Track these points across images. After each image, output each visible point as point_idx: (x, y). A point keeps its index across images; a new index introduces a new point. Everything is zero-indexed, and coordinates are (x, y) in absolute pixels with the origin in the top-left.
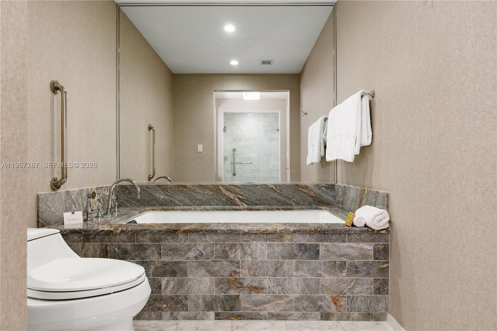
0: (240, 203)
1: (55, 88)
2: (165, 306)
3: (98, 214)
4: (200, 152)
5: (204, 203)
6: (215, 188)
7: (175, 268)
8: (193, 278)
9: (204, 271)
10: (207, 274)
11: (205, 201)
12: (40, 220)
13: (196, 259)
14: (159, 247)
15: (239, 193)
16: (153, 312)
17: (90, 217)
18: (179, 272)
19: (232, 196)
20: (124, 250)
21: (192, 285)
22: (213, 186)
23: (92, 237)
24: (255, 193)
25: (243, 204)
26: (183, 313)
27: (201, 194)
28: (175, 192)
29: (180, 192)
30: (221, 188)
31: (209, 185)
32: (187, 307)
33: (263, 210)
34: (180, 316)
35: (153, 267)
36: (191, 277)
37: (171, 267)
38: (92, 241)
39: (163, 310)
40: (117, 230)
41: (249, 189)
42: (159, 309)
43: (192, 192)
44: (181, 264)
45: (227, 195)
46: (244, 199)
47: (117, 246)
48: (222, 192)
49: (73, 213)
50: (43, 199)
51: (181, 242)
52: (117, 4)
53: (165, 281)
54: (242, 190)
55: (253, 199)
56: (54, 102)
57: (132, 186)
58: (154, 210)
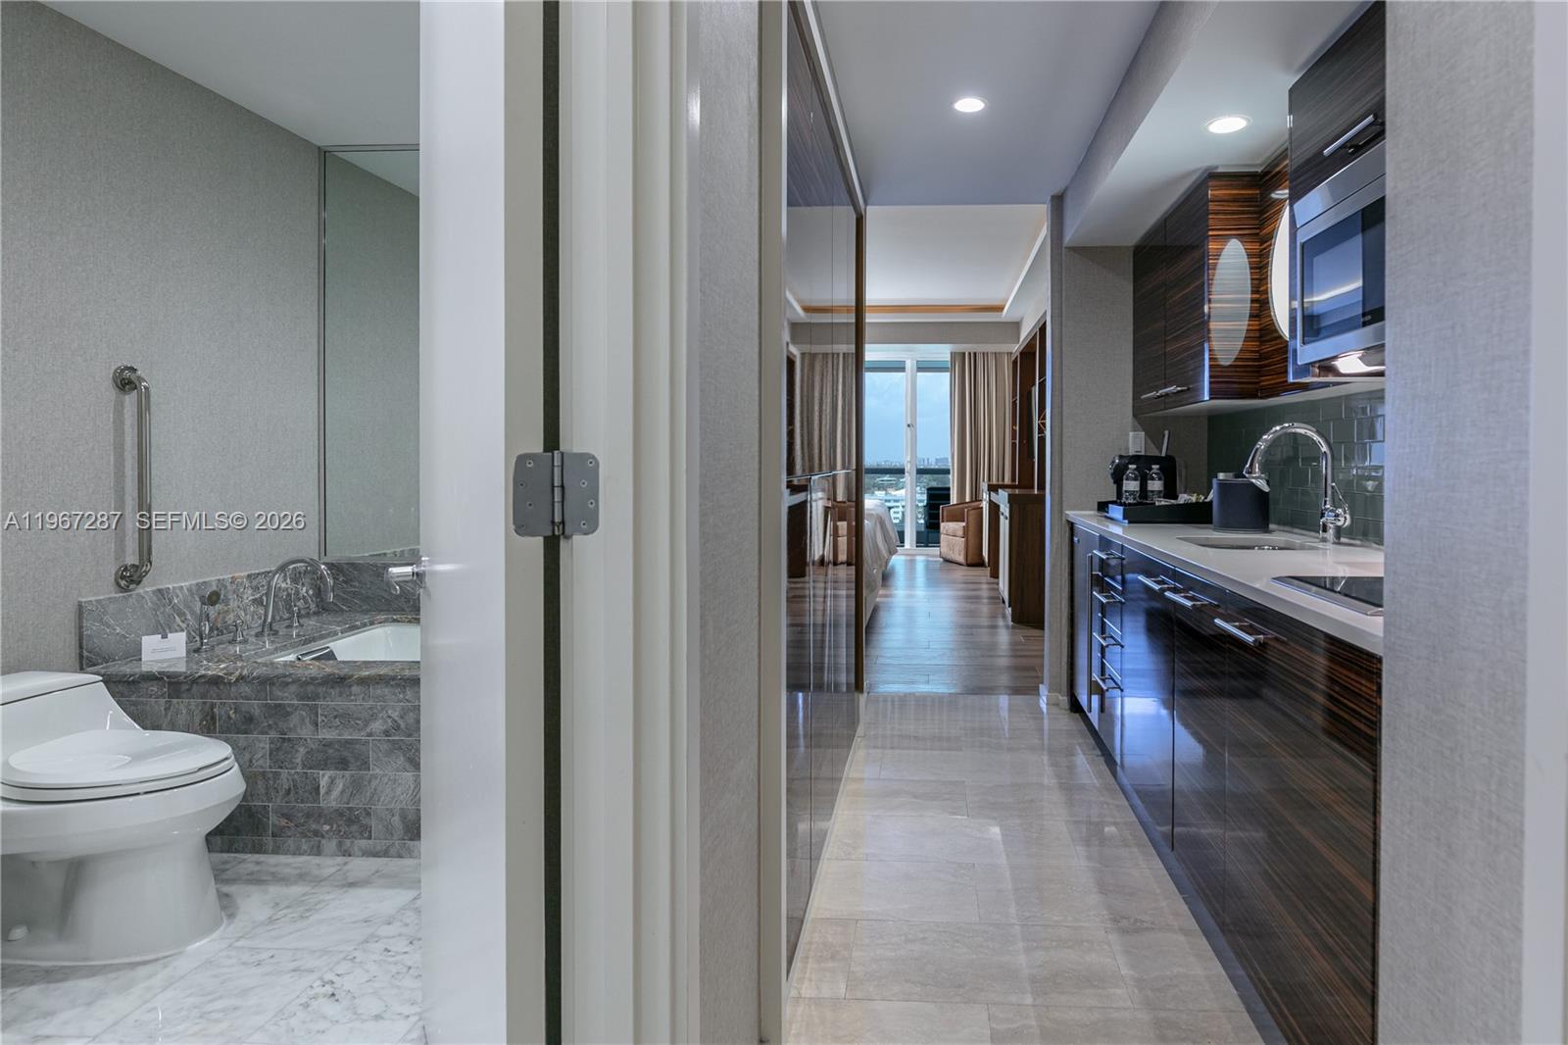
1: (126, 382)
2: (327, 827)
3: (235, 636)
7: (345, 754)
8: (382, 772)
9: (401, 760)
10: (407, 766)
12: (85, 654)
13: (387, 736)
14: (314, 710)
16: (304, 840)
17: (207, 644)
18: (352, 760)
20: (248, 716)
21: (380, 789)
23: (185, 687)
26: (363, 843)
32: (370, 832)
34: (356, 848)
35: (302, 750)
36: (378, 771)
37: (339, 750)
38: (184, 696)
39: (323, 837)
40: (231, 674)
42: (316, 833)
44: (357, 746)
47: (233, 707)
49: (165, 637)
51: (356, 702)
52: (319, 148)
53: (326, 778)
56: (123, 409)
57: (353, 565)
58: (395, 621)
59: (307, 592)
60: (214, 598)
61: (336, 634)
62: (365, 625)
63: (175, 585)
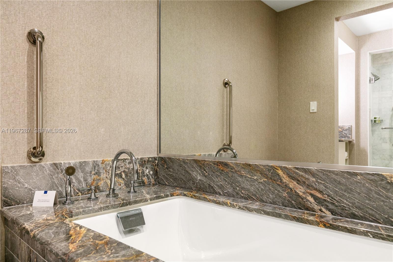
0: (316, 207)
4: (313, 113)
5: (252, 195)
6: (269, 170)
11: (254, 193)
15: (314, 185)
19: (300, 190)
22: (267, 167)
24: (351, 189)
25: (324, 210)
27: (247, 180)
28: (214, 172)
29: (220, 173)
30: (280, 172)
31: (260, 165)
33: (365, 234)
41: (335, 180)
43: (236, 175)
45: (291, 186)
46: (325, 200)
47: (36, 256)
48: (281, 180)
49: (46, 192)
50: (9, 173)
54: (320, 180)
55: (346, 204)
57: (170, 159)
58: (185, 195)
59: (149, 172)
60: (71, 171)
61: (146, 200)
62: (167, 196)
63: (66, 162)
